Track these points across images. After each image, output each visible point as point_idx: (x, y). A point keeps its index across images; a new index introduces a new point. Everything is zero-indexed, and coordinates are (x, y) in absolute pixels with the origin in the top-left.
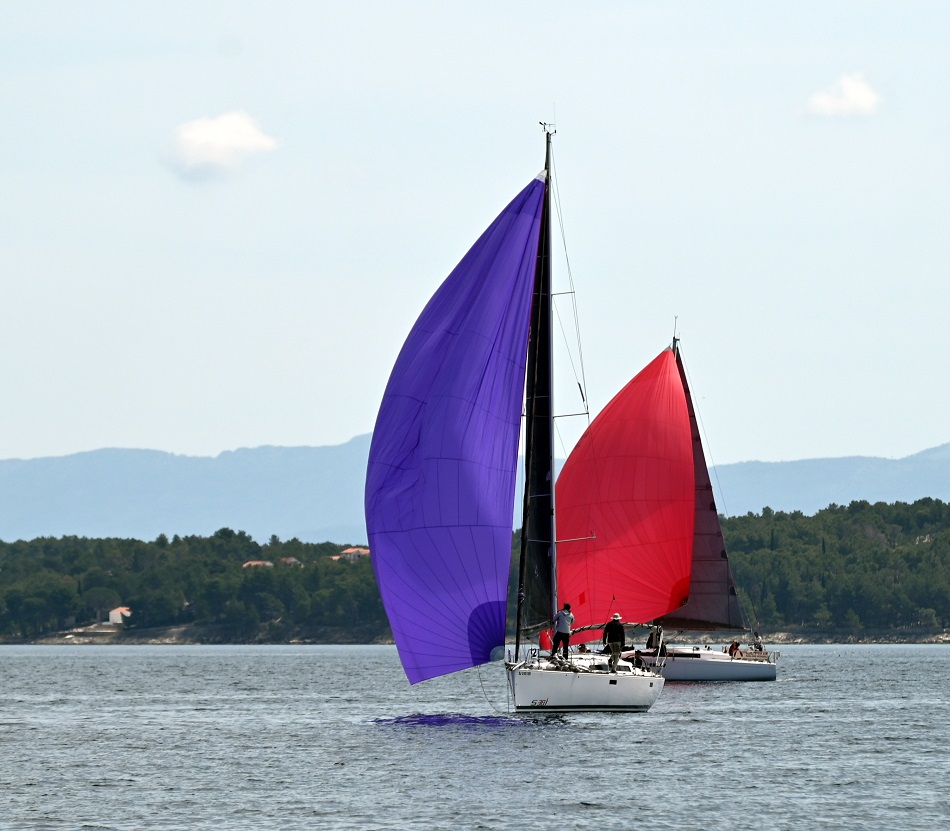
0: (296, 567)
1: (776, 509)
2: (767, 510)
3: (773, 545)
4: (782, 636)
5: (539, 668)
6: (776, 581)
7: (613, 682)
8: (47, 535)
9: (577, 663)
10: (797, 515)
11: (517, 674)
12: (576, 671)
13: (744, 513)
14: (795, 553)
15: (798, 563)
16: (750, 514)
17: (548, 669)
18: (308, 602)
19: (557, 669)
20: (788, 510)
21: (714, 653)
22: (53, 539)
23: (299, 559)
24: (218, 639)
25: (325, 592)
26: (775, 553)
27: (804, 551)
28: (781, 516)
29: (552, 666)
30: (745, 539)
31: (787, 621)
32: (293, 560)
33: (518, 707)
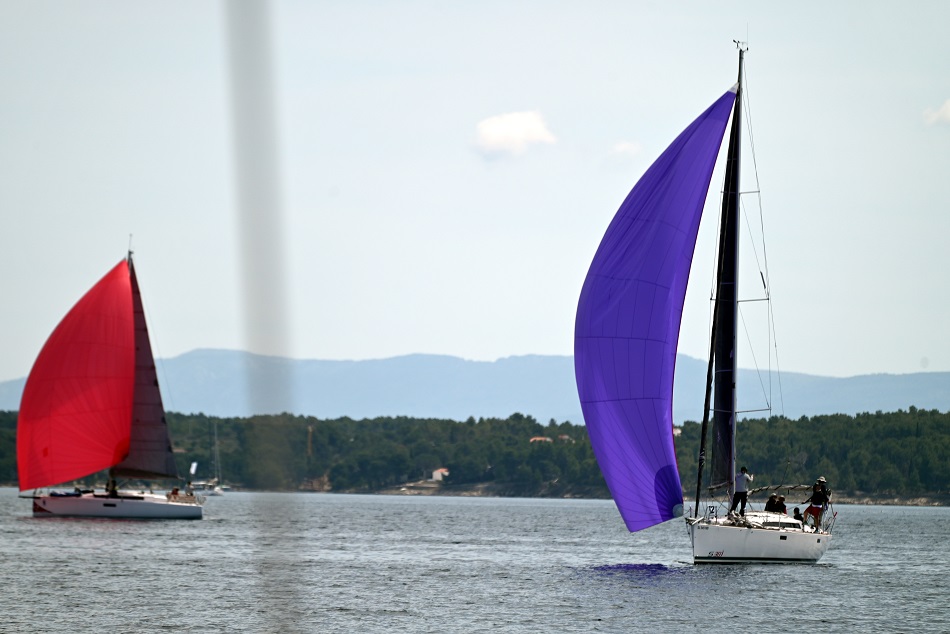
0: (570, 442)
1: (919, 408)
2: (912, 409)
3: (918, 434)
4: (924, 500)
5: (716, 523)
6: (920, 460)
7: (783, 538)
8: (385, 415)
9: (751, 519)
10: (934, 412)
11: (696, 528)
12: (750, 527)
13: (896, 410)
14: (934, 439)
15: (936, 448)
16: (900, 411)
17: (725, 524)
18: (577, 467)
19: (733, 525)
20: (929, 408)
21: (158, 497)
22: (389, 418)
23: (570, 436)
24: (512, 493)
25: (591, 461)
26: (919, 440)
27: (941, 438)
28: (923, 413)
29: (729, 522)
30: (897, 429)
31: (927, 489)
32: (566, 437)
33: (696, 558)
